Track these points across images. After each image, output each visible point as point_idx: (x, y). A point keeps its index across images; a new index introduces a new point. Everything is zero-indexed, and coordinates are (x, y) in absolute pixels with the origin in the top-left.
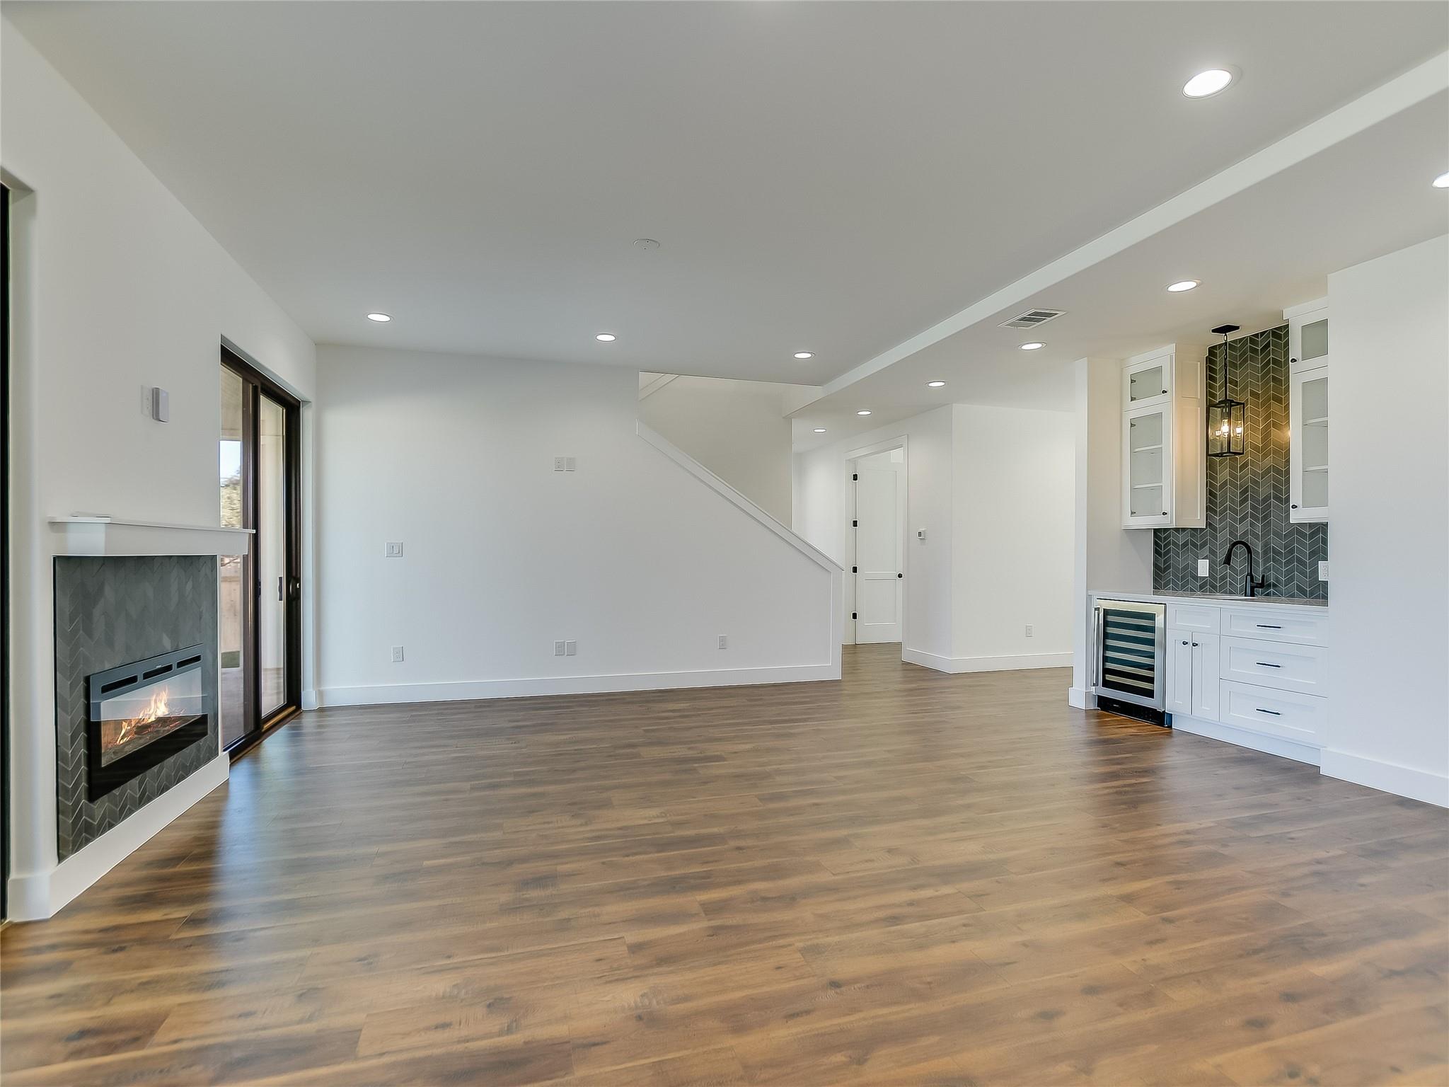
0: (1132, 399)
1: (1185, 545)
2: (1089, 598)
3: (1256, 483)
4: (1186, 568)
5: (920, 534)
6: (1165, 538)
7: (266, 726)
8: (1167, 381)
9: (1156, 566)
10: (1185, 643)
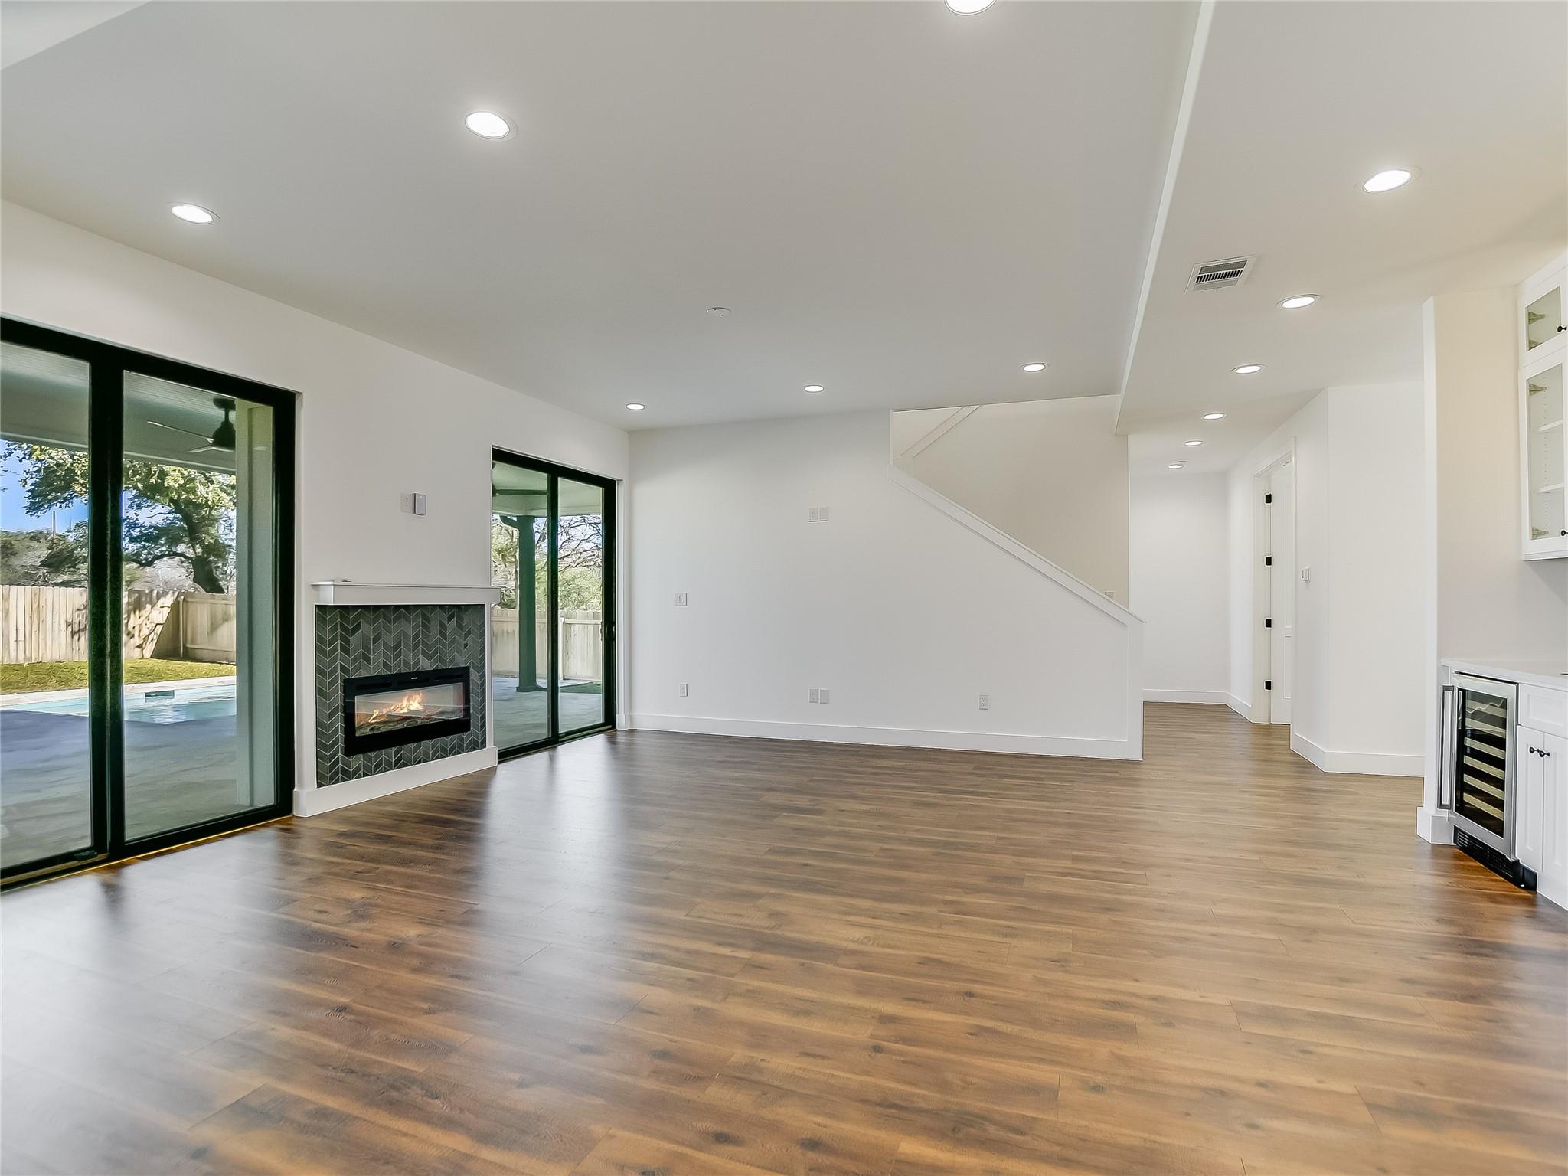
0: (1530, 348)
7: (560, 740)
10: (1533, 751)
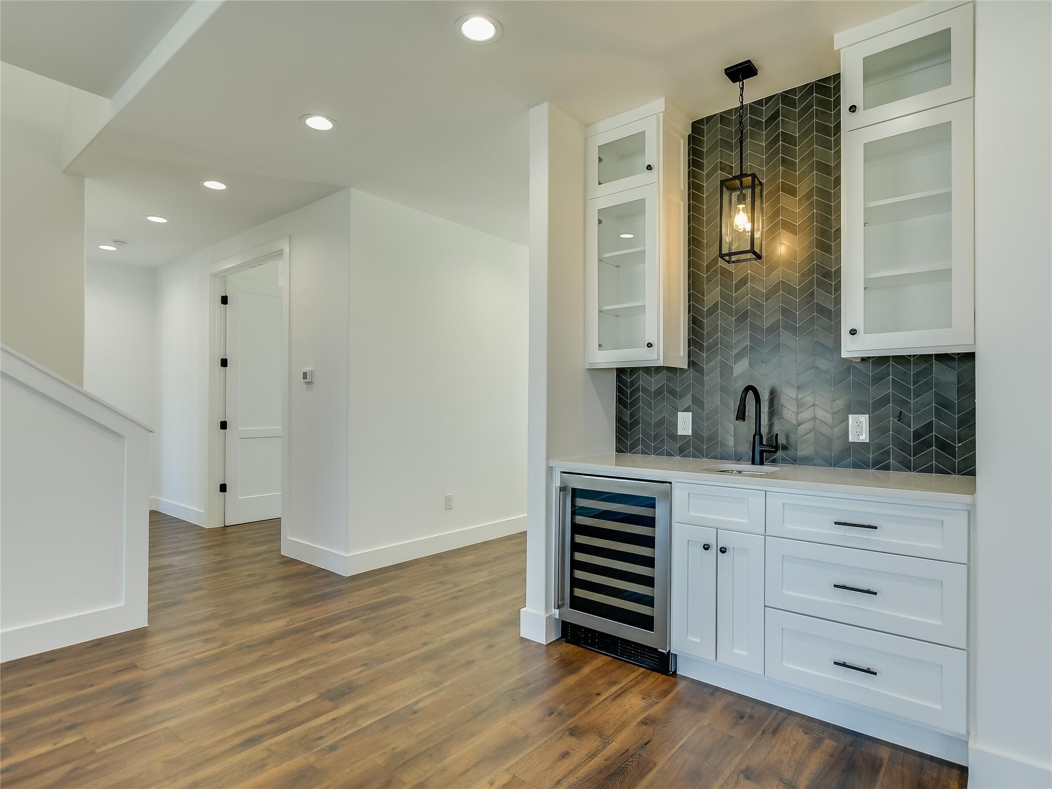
0: (600, 183)
1: (659, 392)
2: (550, 470)
3: (759, 306)
4: (661, 423)
5: (305, 375)
6: (632, 383)
8: (653, 152)
9: (619, 420)
10: (706, 547)
